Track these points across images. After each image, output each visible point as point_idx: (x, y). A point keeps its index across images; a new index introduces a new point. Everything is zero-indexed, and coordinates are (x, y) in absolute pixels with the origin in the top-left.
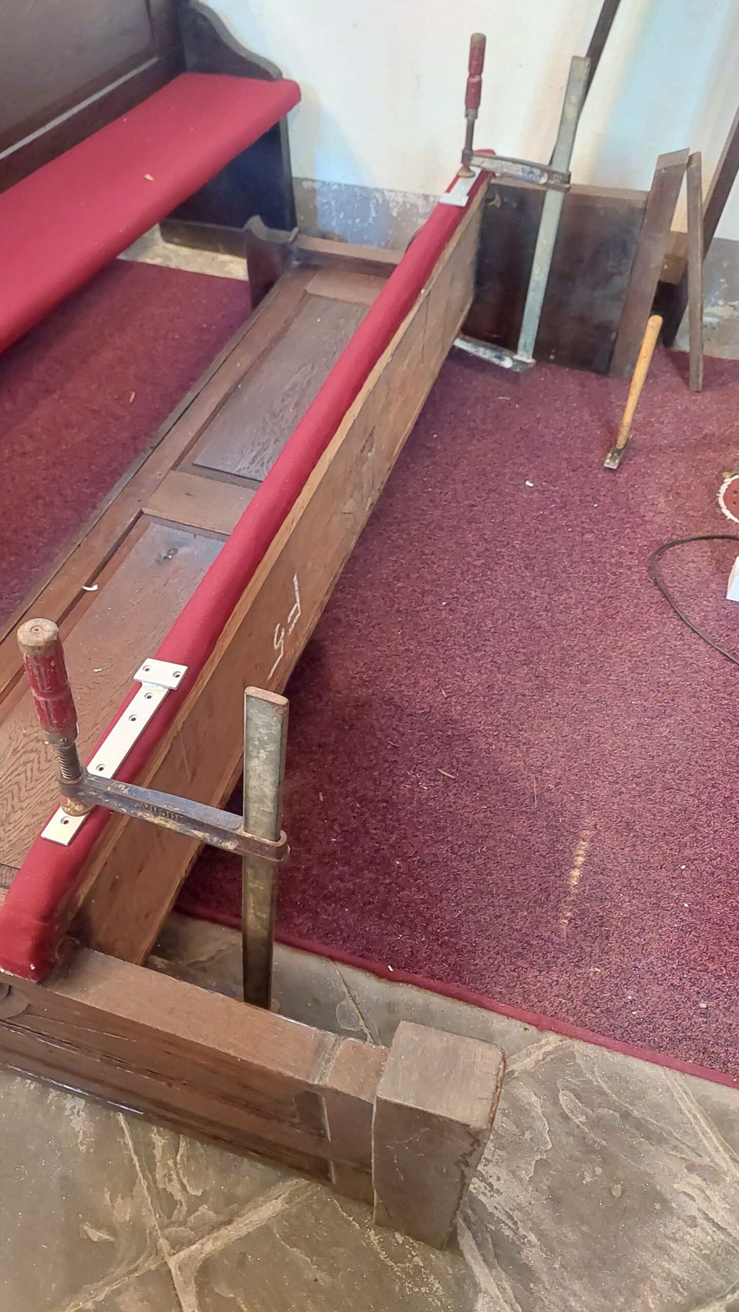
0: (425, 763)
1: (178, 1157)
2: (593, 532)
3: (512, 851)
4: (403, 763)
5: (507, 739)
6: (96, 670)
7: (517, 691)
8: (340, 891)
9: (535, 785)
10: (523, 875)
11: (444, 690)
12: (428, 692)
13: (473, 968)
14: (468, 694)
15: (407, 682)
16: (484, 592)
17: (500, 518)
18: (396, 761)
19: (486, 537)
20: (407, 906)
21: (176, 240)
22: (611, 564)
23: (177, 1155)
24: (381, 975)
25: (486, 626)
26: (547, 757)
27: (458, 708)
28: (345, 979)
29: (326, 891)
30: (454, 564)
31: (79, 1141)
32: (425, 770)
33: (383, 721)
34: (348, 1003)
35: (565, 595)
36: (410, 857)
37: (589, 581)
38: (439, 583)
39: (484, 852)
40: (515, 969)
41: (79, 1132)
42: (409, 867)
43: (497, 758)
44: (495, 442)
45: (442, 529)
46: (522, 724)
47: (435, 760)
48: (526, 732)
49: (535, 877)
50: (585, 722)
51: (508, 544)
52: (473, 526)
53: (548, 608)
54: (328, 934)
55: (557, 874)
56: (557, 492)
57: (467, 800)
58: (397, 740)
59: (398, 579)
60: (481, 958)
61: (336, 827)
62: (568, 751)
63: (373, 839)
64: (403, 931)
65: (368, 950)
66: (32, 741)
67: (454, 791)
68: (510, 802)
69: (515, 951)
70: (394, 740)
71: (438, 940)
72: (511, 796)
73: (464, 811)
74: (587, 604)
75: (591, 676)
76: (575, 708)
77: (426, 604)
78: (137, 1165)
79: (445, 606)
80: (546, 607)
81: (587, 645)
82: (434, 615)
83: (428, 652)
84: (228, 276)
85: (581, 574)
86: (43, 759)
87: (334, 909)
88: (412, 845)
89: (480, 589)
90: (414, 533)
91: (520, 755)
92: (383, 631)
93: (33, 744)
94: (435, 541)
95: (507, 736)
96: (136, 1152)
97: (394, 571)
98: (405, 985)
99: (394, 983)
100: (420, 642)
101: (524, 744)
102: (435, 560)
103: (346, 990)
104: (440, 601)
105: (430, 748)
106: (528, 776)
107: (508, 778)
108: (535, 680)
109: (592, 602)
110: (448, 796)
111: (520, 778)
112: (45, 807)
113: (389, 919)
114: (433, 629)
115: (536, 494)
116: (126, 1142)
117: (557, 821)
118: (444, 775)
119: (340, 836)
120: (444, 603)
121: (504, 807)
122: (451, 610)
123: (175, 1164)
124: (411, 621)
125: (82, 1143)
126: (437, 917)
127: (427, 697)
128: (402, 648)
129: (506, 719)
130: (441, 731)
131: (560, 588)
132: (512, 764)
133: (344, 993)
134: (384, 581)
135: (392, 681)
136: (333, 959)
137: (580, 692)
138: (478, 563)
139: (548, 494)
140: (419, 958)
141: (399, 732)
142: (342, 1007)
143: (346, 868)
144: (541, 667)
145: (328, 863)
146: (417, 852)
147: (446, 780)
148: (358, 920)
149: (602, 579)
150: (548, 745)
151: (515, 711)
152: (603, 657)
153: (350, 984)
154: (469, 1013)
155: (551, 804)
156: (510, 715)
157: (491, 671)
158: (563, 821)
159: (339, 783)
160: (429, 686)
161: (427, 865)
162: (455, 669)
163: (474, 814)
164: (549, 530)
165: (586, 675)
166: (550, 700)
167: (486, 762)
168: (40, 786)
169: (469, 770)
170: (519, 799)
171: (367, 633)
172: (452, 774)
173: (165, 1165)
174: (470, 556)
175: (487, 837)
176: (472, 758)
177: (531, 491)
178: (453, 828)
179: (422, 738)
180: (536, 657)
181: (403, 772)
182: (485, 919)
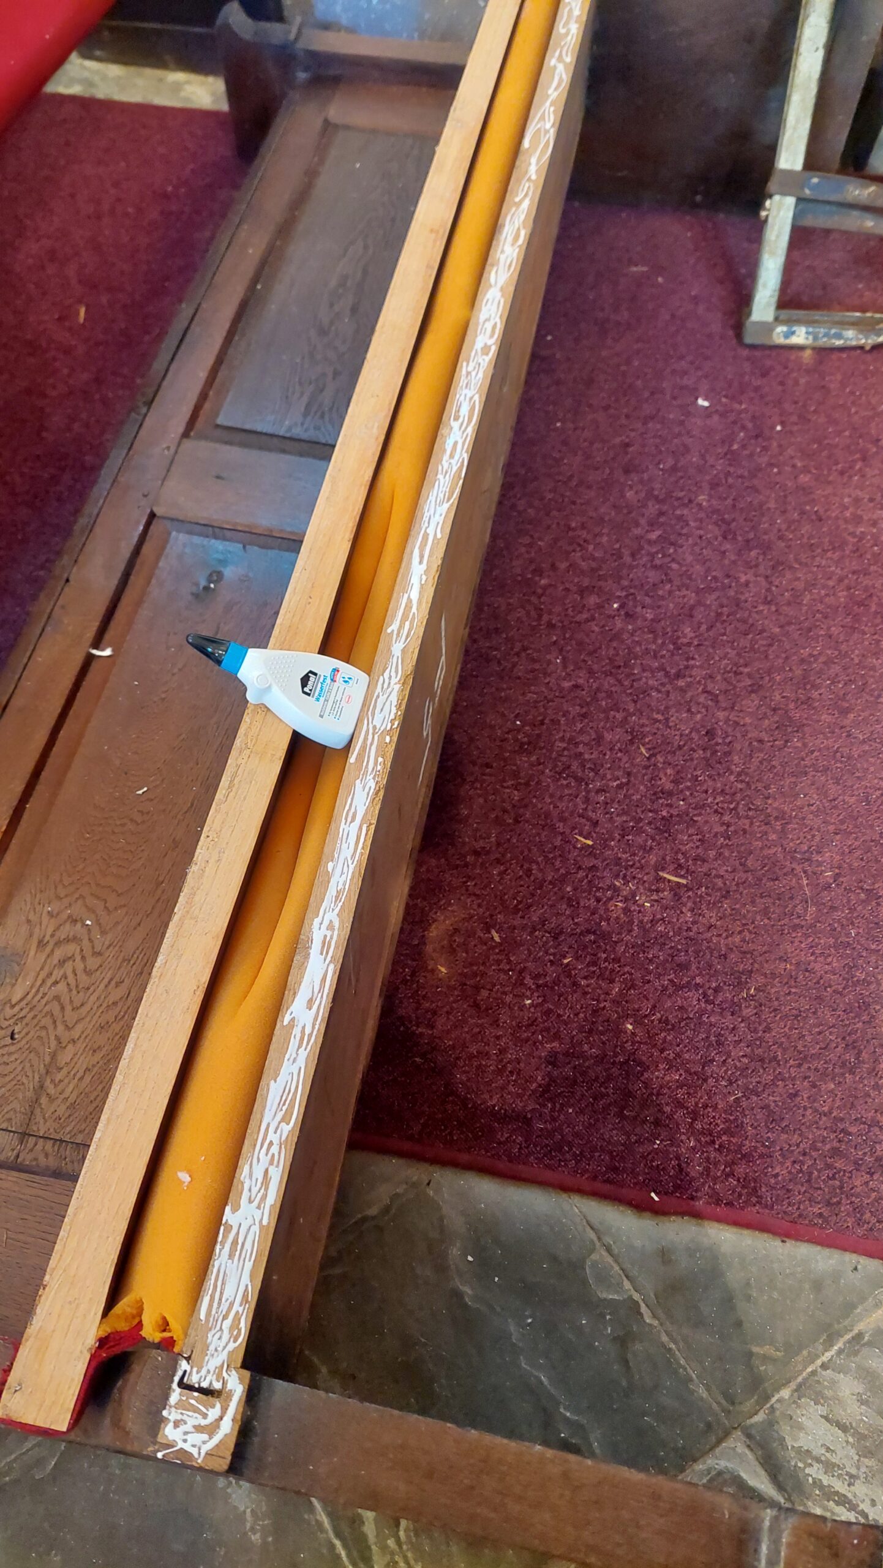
0: (638, 865)
1: (402, 1533)
2: (809, 472)
3: (793, 990)
4: (605, 869)
5: (750, 813)
6: (140, 792)
7: (749, 736)
8: (554, 1081)
9: (805, 882)
10: (815, 1026)
11: (643, 745)
12: (620, 750)
13: (773, 1181)
14: (680, 748)
15: (585, 738)
16: (670, 581)
17: (670, 462)
18: (594, 866)
19: (656, 493)
20: (658, 1094)
21: (98, 53)
22: (846, 521)
23: (398, 1531)
24: (642, 1207)
25: (685, 636)
26: (813, 836)
27: (669, 771)
28: (589, 1219)
29: (534, 1085)
30: (617, 541)
31: (248, 1528)
32: (640, 876)
33: (562, 805)
34: (600, 1255)
35: (789, 575)
36: (646, 1016)
37: (819, 551)
38: (601, 573)
39: (752, 996)
40: (834, 1175)
41: (244, 1512)
42: (648, 1032)
43: (742, 845)
44: (638, 340)
45: (589, 487)
46: (767, 787)
47: (653, 859)
48: (775, 799)
49: (833, 1026)
50: (857, 774)
51: (690, 501)
52: (635, 477)
53: (769, 599)
54: (550, 1151)
55: (865, 1018)
56: (746, 411)
57: (711, 916)
58: (590, 833)
59: (538, 571)
60: (782, 1164)
61: (528, 981)
62: (842, 822)
63: (586, 993)
64: (659, 1135)
65: (615, 1169)
66: (65, 922)
67: (690, 904)
68: (774, 913)
69: (828, 1147)
70: (585, 833)
71: (713, 1142)
72: (774, 904)
73: (710, 935)
74: (824, 587)
75: (853, 701)
76: (838, 754)
77: (589, 610)
78: (343, 1554)
79: (618, 610)
80: (766, 598)
81: (836, 653)
82: (603, 626)
83: (606, 686)
84: (189, 105)
85: (805, 540)
86: (88, 952)
87: (553, 1110)
88: (645, 996)
89: (664, 577)
90: (550, 496)
91: (774, 837)
92: (534, 661)
93: (67, 930)
94: (584, 507)
95: (750, 809)
96: (338, 1535)
97: (531, 561)
98: (678, 1219)
99: (662, 1218)
100: (591, 672)
101: (777, 818)
102: (589, 537)
103: (592, 1235)
104: (609, 601)
105: (640, 840)
106: (793, 869)
107: (764, 875)
108: (772, 715)
109: (831, 583)
110: (682, 912)
111: (780, 873)
112: (109, 1034)
113: (635, 1118)
114: (608, 648)
115: (716, 418)
116: (318, 1517)
117: (848, 935)
118: (669, 881)
119: (536, 994)
120: (615, 606)
121: (766, 921)
122: (627, 615)
123: (399, 1542)
124: (571, 638)
125: (253, 1529)
126: (705, 1106)
127: (620, 760)
128: (566, 684)
129: (742, 781)
130: (650, 811)
131: (778, 566)
132: (766, 852)
133: (592, 1241)
134: (519, 578)
135: (562, 739)
136: (565, 1189)
137: (842, 727)
138: (654, 536)
139: (732, 417)
140: (693, 1174)
141: (589, 819)
142: (594, 1265)
143: (556, 1044)
144: (776, 693)
145: (527, 1040)
146: (654, 1007)
147: (676, 888)
148: (590, 1124)
149: (837, 545)
150: (811, 816)
151: (753, 768)
152: (864, 668)
153: (597, 1225)
154: (780, 1251)
155: (833, 908)
156: (747, 774)
157: (707, 708)
158: (858, 934)
159: (516, 910)
160: (619, 741)
161: (673, 1025)
162: (652, 710)
163: (727, 937)
164: (746, 474)
165: (843, 699)
166: (799, 745)
167: (727, 854)
168: (93, 998)
169: (704, 869)
170: (787, 907)
171: (510, 666)
172: (682, 877)
173: (384, 1548)
174: (637, 525)
175: (751, 972)
176: (706, 850)
177: (707, 413)
178: (699, 963)
179: (625, 825)
180: (767, 678)
181: (608, 882)
182: (775, 1101)
